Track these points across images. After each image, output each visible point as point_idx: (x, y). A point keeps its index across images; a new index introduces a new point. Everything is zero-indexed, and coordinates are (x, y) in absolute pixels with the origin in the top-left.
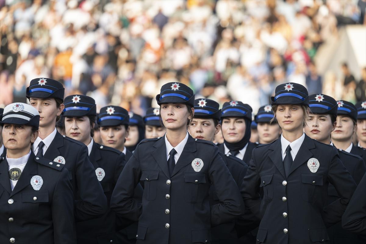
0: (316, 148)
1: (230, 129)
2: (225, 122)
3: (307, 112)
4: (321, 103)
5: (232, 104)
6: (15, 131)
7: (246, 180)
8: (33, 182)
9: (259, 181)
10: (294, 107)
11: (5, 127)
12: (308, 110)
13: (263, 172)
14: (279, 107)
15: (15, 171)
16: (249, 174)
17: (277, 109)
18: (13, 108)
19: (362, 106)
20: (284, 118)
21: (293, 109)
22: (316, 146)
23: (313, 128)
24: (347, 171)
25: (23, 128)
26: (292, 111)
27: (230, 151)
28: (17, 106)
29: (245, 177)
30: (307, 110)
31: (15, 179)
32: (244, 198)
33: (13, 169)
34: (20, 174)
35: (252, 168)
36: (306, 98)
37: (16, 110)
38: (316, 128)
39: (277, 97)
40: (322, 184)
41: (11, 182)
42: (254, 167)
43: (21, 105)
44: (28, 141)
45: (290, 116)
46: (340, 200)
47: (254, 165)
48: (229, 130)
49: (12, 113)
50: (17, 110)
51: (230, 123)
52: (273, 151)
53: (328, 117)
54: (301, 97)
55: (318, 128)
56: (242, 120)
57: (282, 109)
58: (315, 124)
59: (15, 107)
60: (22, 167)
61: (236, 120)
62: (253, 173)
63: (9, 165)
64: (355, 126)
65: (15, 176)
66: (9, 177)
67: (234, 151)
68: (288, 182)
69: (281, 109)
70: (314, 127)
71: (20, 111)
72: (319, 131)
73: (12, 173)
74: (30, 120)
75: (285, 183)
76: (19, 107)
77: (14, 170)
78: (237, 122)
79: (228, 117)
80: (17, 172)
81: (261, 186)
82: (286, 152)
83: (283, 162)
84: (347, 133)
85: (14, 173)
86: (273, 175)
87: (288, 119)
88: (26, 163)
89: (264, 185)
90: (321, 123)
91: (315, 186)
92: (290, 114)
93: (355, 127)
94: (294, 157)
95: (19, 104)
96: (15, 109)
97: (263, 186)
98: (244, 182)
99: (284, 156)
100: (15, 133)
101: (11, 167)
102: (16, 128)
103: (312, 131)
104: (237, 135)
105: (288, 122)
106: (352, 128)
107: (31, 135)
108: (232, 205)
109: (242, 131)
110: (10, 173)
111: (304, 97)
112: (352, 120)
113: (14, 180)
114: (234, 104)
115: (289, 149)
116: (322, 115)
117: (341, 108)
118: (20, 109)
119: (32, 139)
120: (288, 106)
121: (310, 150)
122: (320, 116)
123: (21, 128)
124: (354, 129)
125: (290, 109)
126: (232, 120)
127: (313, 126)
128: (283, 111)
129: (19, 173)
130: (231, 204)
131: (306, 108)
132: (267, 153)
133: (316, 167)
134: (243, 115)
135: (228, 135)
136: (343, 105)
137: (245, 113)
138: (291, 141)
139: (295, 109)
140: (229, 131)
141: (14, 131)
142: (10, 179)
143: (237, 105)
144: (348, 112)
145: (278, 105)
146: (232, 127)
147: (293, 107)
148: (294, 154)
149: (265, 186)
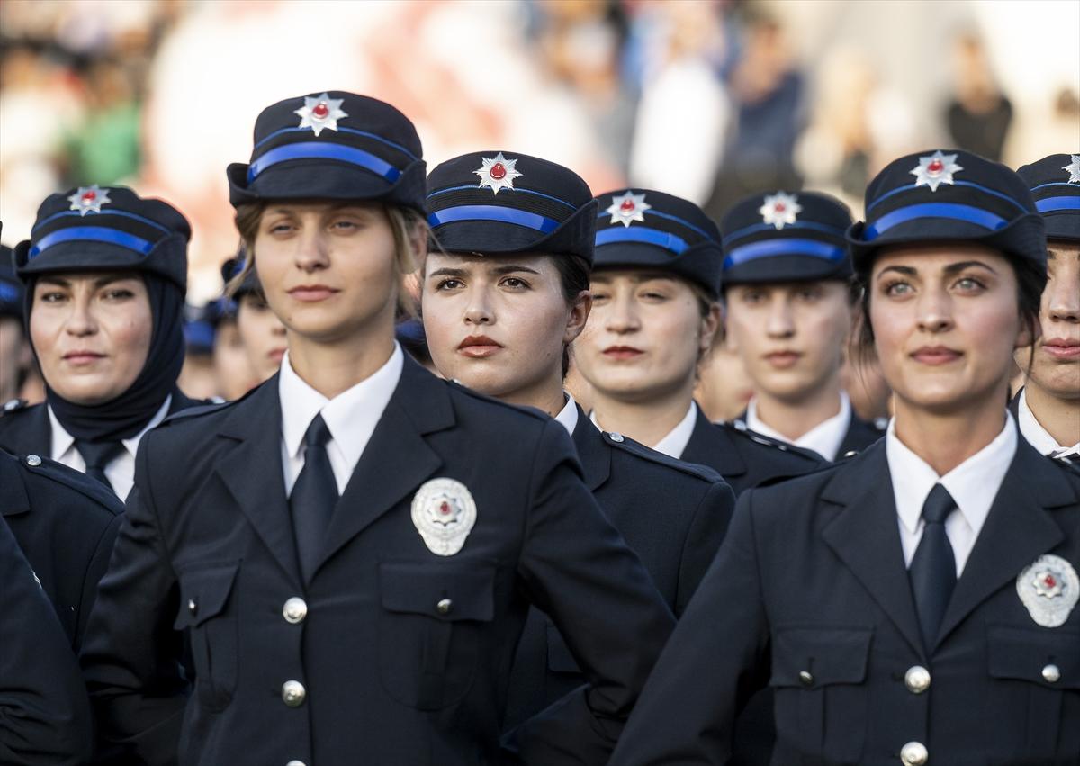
0: (459, 423)
1: (70, 333)
2: (46, 297)
3: (414, 243)
4: (504, 198)
5: (82, 205)
7: (111, 592)
9: (173, 599)
10: (349, 215)
12: (421, 232)
13: (190, 554)
14: (271, 217)
16: (124, 561)
17: (257, 228)
19: (761, 217)
20: (295, 270)
21: (341, 224)
22: (457, 417)
23: (466, 328)
24: (620, 543)
26: (337, 234)
27: (76, 445)
29: (105, 581)
30: (417, 234)
32: (92, 686)
35: (136, 533)
36: (408, 169)
38: (480, 331)
39: (261, 165)
40: (486, 611)
42: (146, 525)
45: (323, 261)
46: (586, 692)
47: (147, 517)
48: (64, 335)
51: (69, 304)
52: (240, 441)
53: (545, 272)
54: (383, 168)
55: (492, 328)
56: (134, 285)
57: (286, 228)
58: (474, 309)
61: (100, 284)
62: (144, 559)
64: (712, 317)
67: (96, 441)
68: (316, 605)
69: (280, 228)
70: (473, 326)
72: (500, 346)
75: (296, 608)
78: (104, 296)
79: (59, 275)
81: (179, 625)
82: (305, 448)
83: (290, 503)
84: (665, 360)
86: (233, 570)
87: (315, 279)
89: (194, 623)
90: (507, 303)
91: (454, 623)
92: (324, 253)
93: (709, 323)
94: (343, 474)
97: (188, 628)
98: (100, 607)
99: (294, 468)
103: (462, 346)
104: (105, 362)
105: (315, 295)
106: (695, 334)
108: (27, 719)
109: (129, 342)
111: (399, 164)
112: (693, 291)
114: (88, 202)
115: (319, 435)
116: (510, 264)
117: (636, 229)
120: (314, 211)
121: (425, 436)
122: (500, 266)
124: (701, 333)
125: (325, 225)
126: (80, 288)
127: (468, 320)
128: (290, 237)
130: (21, 714)
131: (410, 220)
132: (212, 453)
133: (457, 527)
134: (133, 260)
135: (64, 364)
136: (645, 214)
137: (148, 249)
138: (329, 394)
139: (347, 224)
140: (65, 344)
143: (103, 207)
144: (670, 252)
145: (264, 203)
146: (78, 324)
147: (338, 215)
148: (344, 460)
149: (199, 626)
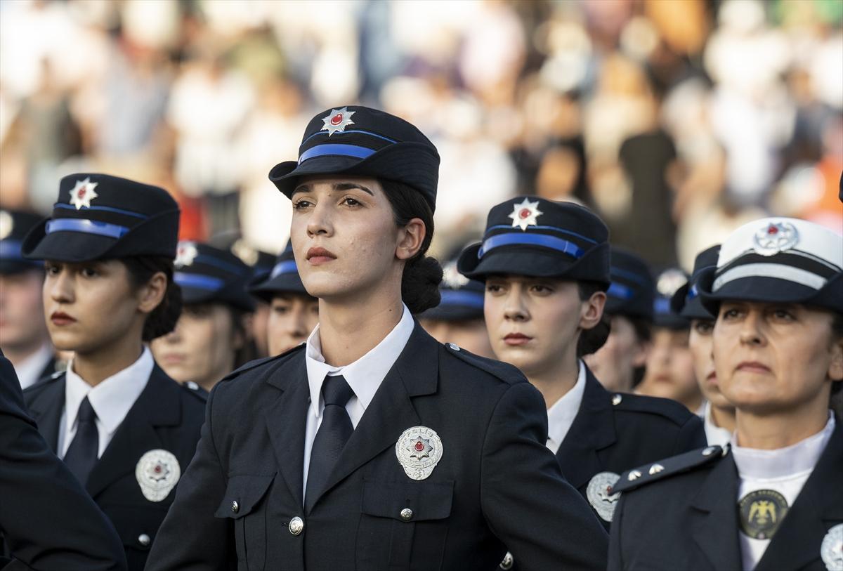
6: (764, 332)
8: (830, 550)
11: (726, 316)
15: (763, 503)
18: (757, 240)
25: (794, 319)
28: (773, 230)
31: (761, 536)
33: (757, 492)
34: (784, 513)
37: (766, 247)
41: (747, 545)
43: (789, 227)
44: (817, 372)
49: (750, 258)
50: (770, 245)
59: (763, 234)
60: (790, 487)
63: (742, 476)
65: (762, 521)
66: (740, 524)
71: (783, 249)
73: (749, 509)
74: (825, 288)
76: (781, 234)
77: (758, 496)
80: (772, 508)
85: (757, 512)
88: (810, 470)
95: (780, 225)
96: (763, 243)
100: (762, 339)
101: (749, 486)
102: (769, 319)
107: (829, 350)
110: (743, 510)
113: (757, 538)
118: (783, 242)
119: (836, 367)
123: (787, 317)
129: (778, 510)
141: (757, 329)
142: (742, 535)
